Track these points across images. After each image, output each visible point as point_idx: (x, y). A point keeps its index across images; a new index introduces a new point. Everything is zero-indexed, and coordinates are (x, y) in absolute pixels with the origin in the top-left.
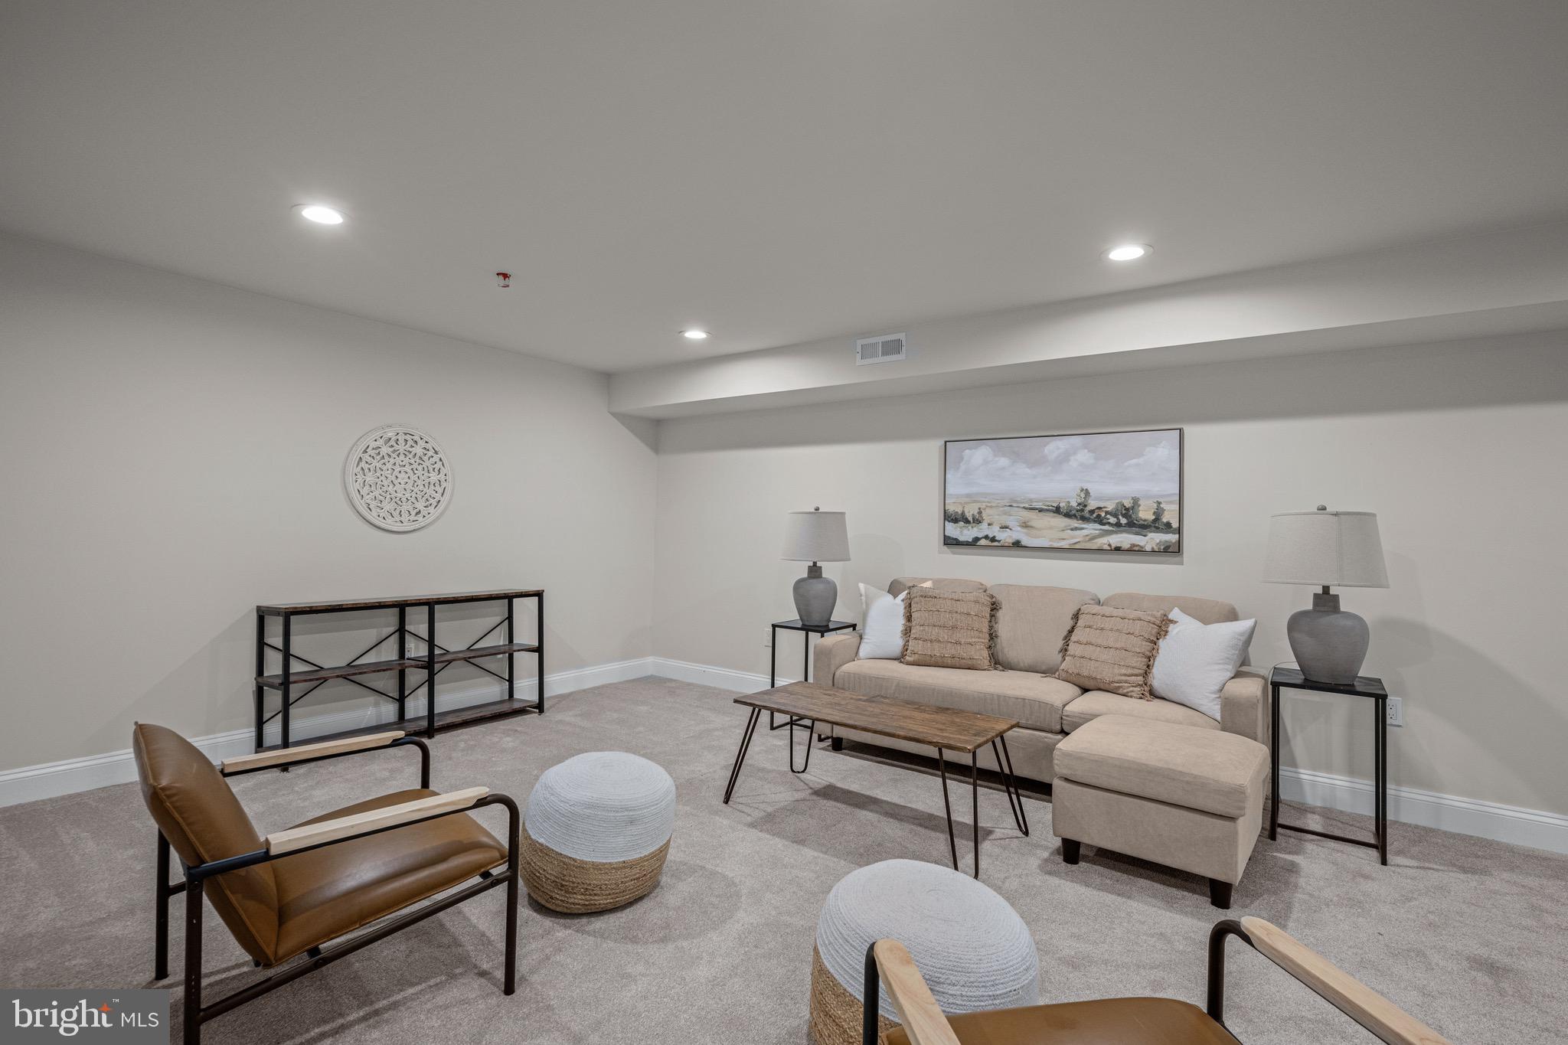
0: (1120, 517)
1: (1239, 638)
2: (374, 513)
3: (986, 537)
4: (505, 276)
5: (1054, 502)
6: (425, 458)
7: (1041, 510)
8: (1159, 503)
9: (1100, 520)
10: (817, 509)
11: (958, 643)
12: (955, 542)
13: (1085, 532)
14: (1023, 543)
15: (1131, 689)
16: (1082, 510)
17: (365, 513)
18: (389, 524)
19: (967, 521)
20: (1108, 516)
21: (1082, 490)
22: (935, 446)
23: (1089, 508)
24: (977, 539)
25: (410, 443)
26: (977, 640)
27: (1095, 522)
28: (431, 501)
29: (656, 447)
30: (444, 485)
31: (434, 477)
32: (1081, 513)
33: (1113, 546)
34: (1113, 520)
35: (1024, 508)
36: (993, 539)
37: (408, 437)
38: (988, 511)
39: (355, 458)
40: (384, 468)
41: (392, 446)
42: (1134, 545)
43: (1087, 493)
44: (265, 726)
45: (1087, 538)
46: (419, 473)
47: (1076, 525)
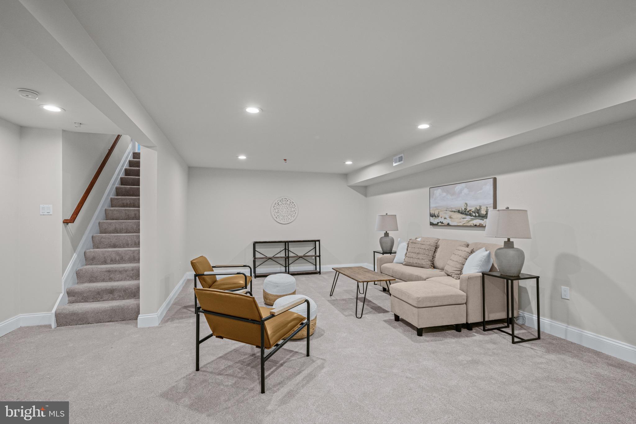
0: (476, 213)
1: (483, 257)
2: (278, 219)
3: (440, 222)
4: (285, 160)
5: (458, 208)
6: (290, 205)
7: (454, 212)
8: (487, 207)
9: (470, 215)
10: (387, 214)
11: (418, 259)
12: (433, 224)
13: (466, 219)
14: (450, 224)
15: (454, 275)
16: (465, 211)
17: (276, 219)
18: (282, 222)
19: (436, 217)
20: (473, 213)
21: (465, 204)
22: (427, 189)
23: (467, 210)
24: (438, 223)
25: (286, 201)
26: (426, 258)
27: (469, 215)
28: (292, 216)
29: (366, 195)
30: (295, 211)
31: (293, 209)
32: (465, 212)
33: (474, 224)
34: (474, 215)
35: (450, 211)
36: (442, 223)
37: (285, 200)
38: (441, 212)
39: (273, 206)
40: (280, 208)
41: (282, 202)
42: (480, 224)
43: (467, 204)
44: (256, 269)
45: (467, 222)
46: (289, 208)
47: (464, 217)
